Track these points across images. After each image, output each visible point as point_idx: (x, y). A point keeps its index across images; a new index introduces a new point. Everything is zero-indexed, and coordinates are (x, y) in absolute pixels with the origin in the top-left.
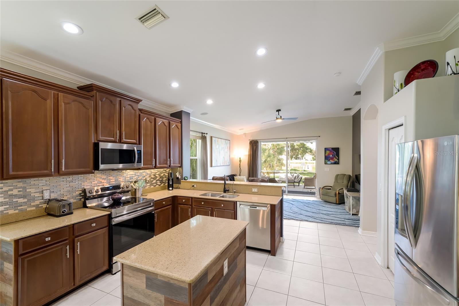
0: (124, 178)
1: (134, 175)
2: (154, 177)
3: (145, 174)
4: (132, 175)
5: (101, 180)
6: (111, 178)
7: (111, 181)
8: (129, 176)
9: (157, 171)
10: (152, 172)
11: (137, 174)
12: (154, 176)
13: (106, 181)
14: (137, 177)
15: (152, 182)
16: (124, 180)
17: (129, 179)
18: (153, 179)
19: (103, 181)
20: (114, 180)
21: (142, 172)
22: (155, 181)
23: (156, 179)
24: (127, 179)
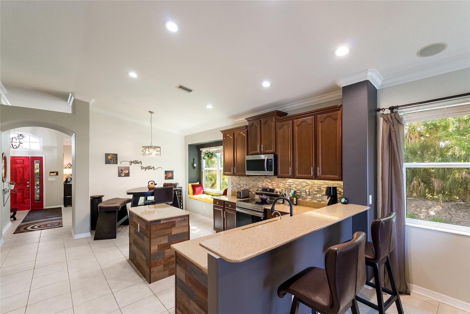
0: (283, 185)
1: (293, 183)
2: (319, 190)
3: (305, 184)
4: (291, 183)
5: (267, 183)
6: (274, 182)
7: (274, 185)
8: (288, 183)
9: (323, 183)
10: (315, 182)
11: (295, 183)
12: (318, 188)
13: (270, 184)
14: (296, 185)
15: (316, 196)
16: (283, 186)
17: (288, 186)
18: (317, 193)
19: (269, 184)
20: (276, 185)
21: (301, 181)
22: (321, 195)
23: (322, 193)
24: (286, 186)
